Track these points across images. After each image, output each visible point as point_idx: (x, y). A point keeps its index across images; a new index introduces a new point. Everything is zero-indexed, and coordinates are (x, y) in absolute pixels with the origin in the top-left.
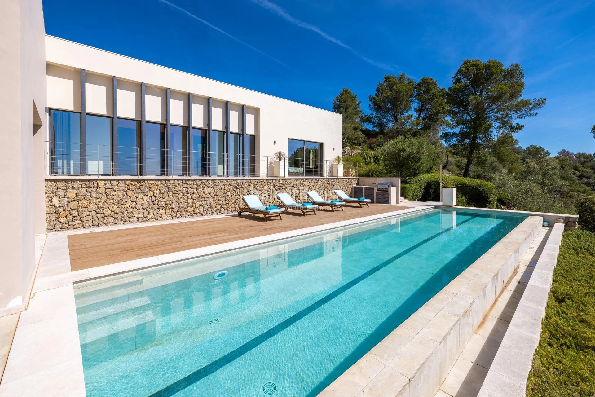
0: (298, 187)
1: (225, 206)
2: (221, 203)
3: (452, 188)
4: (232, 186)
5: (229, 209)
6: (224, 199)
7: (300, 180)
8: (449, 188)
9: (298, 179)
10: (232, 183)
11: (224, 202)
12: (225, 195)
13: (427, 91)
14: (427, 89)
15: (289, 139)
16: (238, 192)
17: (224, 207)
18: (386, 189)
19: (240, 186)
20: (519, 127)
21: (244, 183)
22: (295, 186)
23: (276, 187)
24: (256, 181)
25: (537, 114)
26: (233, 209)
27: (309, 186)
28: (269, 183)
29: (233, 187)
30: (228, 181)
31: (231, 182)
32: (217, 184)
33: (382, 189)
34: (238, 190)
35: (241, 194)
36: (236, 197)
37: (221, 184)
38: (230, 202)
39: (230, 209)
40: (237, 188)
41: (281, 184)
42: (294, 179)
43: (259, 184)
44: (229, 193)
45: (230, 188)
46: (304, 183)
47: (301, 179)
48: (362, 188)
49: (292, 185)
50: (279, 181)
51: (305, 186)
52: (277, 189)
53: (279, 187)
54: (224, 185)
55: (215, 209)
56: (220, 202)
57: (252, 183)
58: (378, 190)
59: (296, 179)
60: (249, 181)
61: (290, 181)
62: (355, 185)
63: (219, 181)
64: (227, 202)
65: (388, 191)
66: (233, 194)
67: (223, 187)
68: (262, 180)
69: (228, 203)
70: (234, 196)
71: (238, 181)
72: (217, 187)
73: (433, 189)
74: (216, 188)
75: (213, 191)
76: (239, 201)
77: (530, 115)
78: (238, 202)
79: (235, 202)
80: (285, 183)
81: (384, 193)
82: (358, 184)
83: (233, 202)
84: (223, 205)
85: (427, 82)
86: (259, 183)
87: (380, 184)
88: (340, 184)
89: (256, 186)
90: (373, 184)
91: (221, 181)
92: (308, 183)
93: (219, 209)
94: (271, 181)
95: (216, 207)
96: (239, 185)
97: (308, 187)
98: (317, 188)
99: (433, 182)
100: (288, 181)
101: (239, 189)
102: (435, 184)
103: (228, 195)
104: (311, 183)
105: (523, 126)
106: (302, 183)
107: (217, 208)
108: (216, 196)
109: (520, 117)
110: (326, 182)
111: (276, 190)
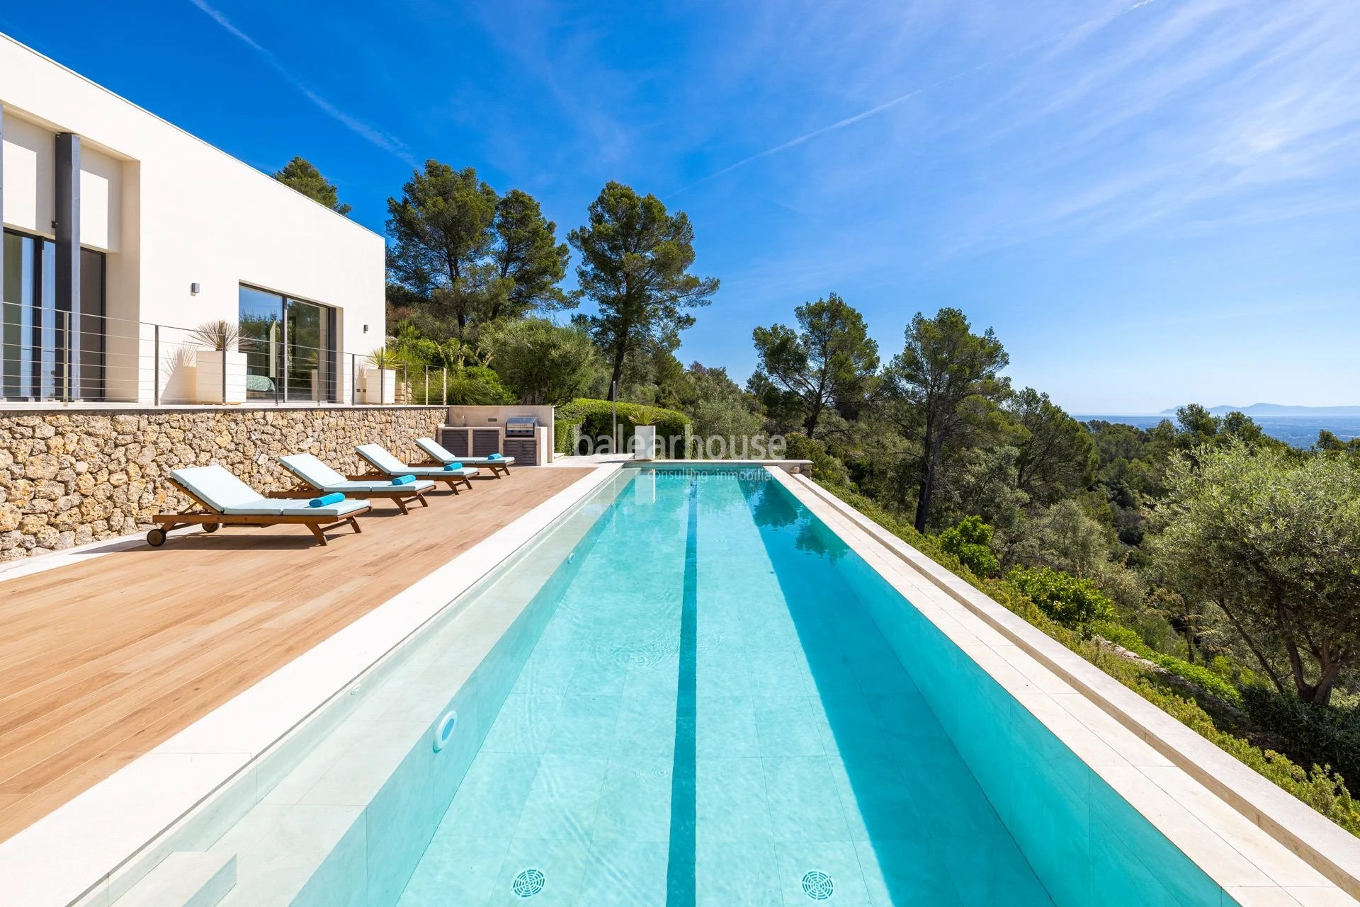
0: (316, 434)
1: (63, 517)
2: (49, 506)
3: (650, 425)
4: (97, 436)
5: (80, 528)
6: (59, 490)
7: (322, 413)
8: (645, 425)
9: (316, 409)
10: (98, 425)
11: (62, 502)
12: (68, 474)
13: (523, 221)
14: (523, 217)
15: (241, 284)
16: (123, 460)
17: (59, 520)
18: (527, 431)
19: (129, 438)
20: (689, 321)
21: (144, 423)
22: (309, 431)
23: (254, 438)
24: (191, 417)
25: (710, 303)
26: (101, 525)
27: (344, 429)
28: (233, 425)
29: (101, 442)
30: (80, 418)
31: (93, 423)
32: (28, 432)
33: (520, 431)
34: (119, 453)
35: (132, 465)
36: (114, 479)
37: (48, 431)
38: (86, 501)
39: (87, 528)
40: (116, 446)
41: (269, 427)
42: (306, 410)
43: (201, 427)
44: (82, 467)
45: (89, 444)
46: (333, 422)
47: (325, 410)
48: (466, 432)
49: (300, 427)
50: (264, 418)
51: (334, 432)
52: (259, 443)
53: (265, 437)
54: (62, 435)
55: (17, 535)
56: (41, 504)
57: (175, 424)
58: (508, 436)
59: (312, 410)
60: (165, 417)
61: (295, 415)
62: (442, 426)
63: (37, 421)
64: (75, 499)
65: (532, 436)
66: (100, 469)
67: (56, 442)
68: (211, 415)
69: (79, 506)
70: (103, 476)
71: (121, 418)
72: (30, 442)
73: (596, 428)
74: (23, 449)
75: (10, 460)
76: (126, 493)
77: (703, 303)
78: (120, 496)
79: (110, 498)
80: (281, 423)
81: (524, 441)
82: (447, 422)
83: (101, 495)
84: (57, 515)
85: (522, 202)
86: (200, 424)
87: (512, 421)
88: (413, 423)
89: (191, 436)
90: (490, 420)
91: (48, 418)
92: (342, 422)
93: (35, 535)
94: (239, 417)
95: (21, 526)
96: (123, 434)
97: (341, 433)
98: (363, 435)
99: (596, 414)
100: (290, 415)
101: (123, 449)
102: (600, 420)
103: (78, 474)
104: (349, 422)
105: (694, 320)
106: (326, 421)
107: (29, 527)
108: (22, 483)
109: (691, 304)
110: (384, 419)
111: (255, 444)
